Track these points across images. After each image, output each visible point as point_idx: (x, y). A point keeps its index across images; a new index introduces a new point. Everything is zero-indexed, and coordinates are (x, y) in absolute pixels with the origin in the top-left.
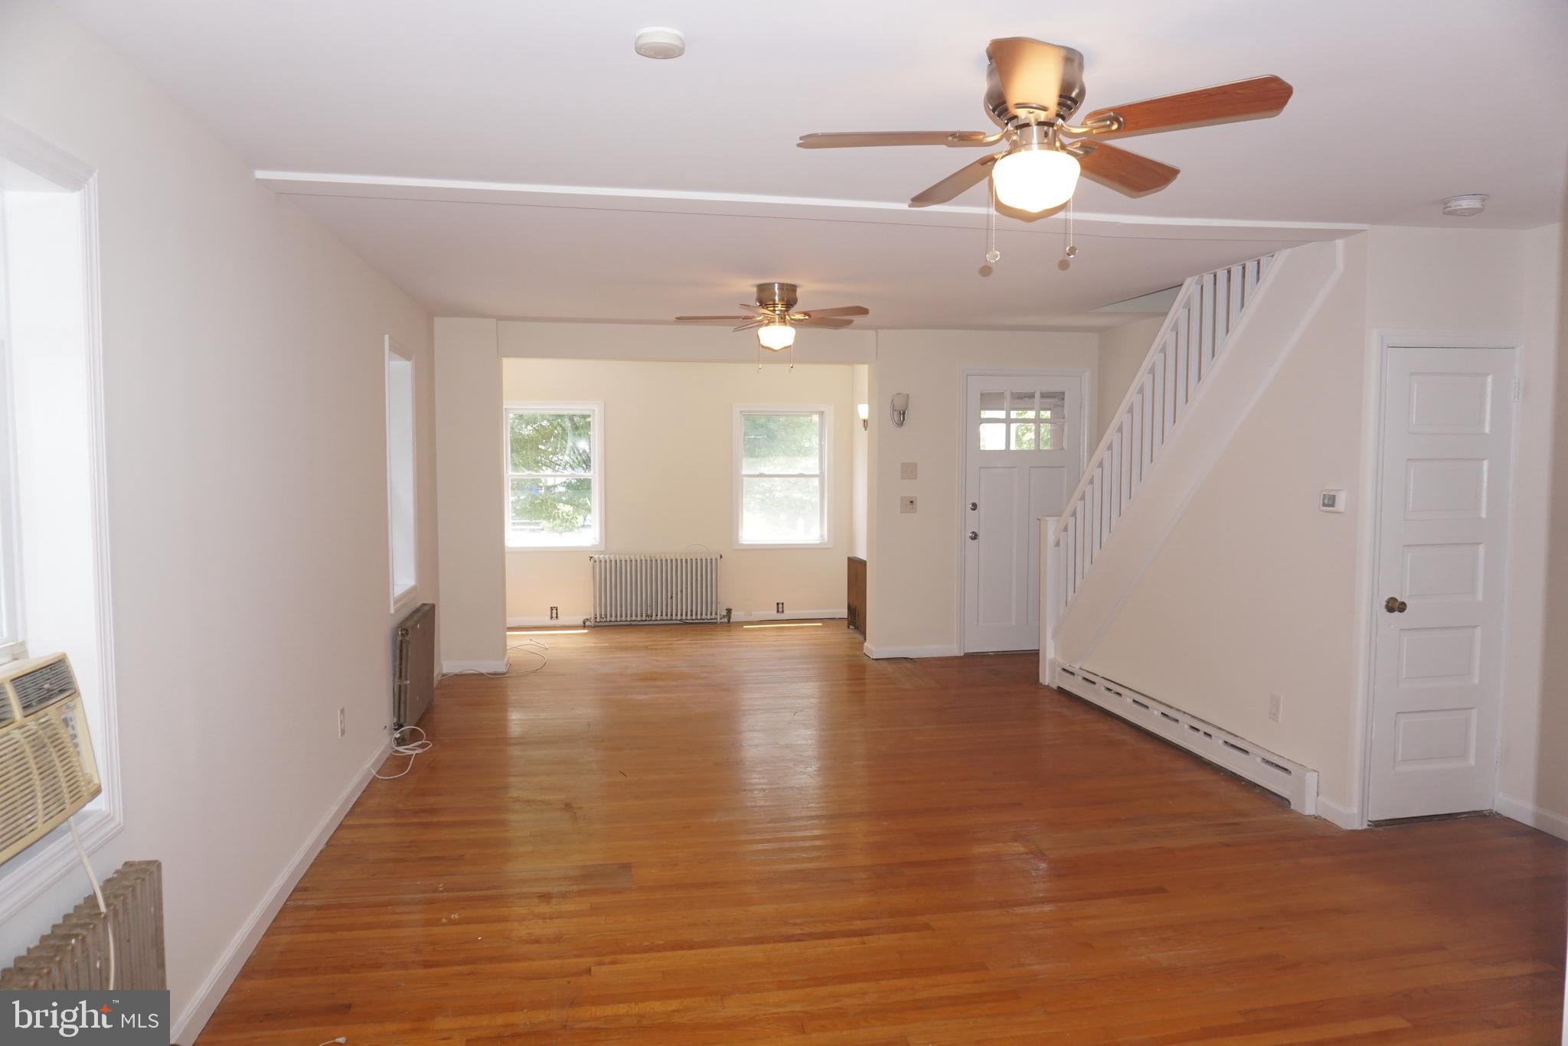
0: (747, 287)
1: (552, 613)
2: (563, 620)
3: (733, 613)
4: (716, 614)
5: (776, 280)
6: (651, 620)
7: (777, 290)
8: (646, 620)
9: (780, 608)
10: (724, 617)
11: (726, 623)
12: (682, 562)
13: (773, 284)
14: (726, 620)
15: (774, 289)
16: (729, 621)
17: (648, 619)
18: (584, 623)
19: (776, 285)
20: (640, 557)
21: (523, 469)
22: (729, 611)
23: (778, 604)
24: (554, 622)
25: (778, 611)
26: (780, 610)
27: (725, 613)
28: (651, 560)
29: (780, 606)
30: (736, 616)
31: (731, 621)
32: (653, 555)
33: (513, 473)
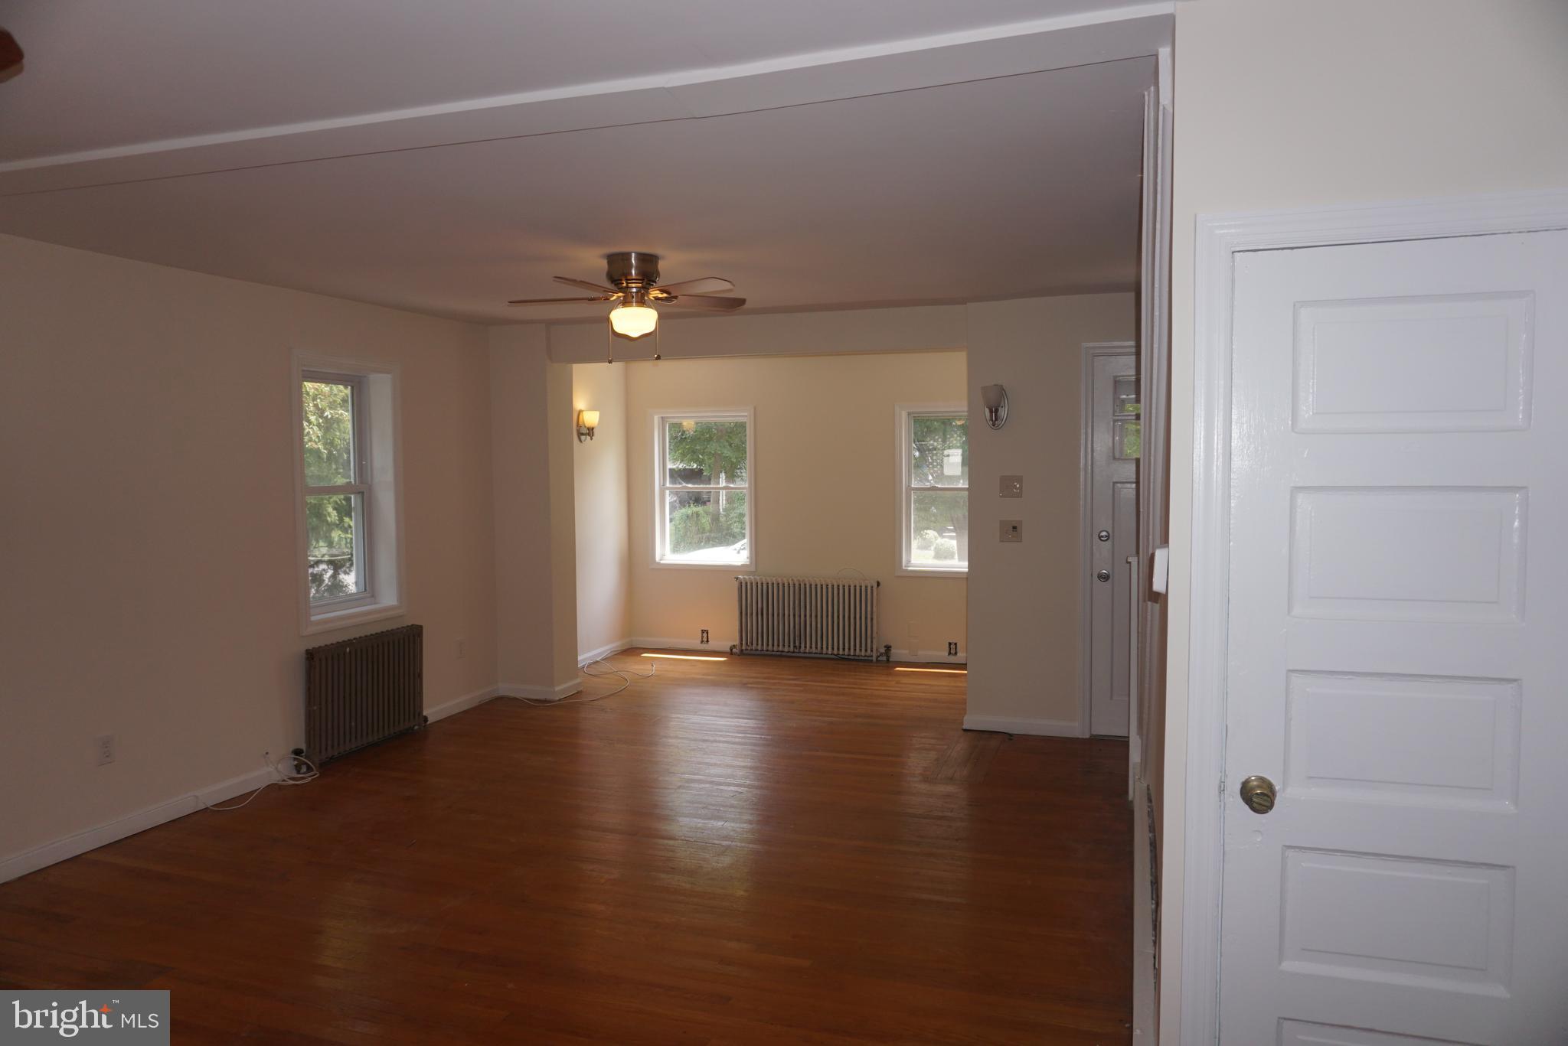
0: (592, 261)
1: (703, 637)
2: (713, 644)
3: (893, 651)
4: (872, 651)
5: (633, 250)
6: (800, 652)
7: (633, 261)
8: (794, 652)
9: (953, 649)
10: (881, 654)
11: (885, 661)
12: (833, 588)
13: (626, 256)
14: (884, 658)
15: (630, 259)
16: (888, 660)
17: (796, 650)
18: (731, 650)
19: (633, 255)
20: (788, 580)
21: (681, 481)
22: (888, 648)
23: (950, 644)
24: (704, 647)
25: (950, 653)
26: (953, 651)
27: (883, 650)
28: (800, 585)
29: (953, 646)
30: (897, 653)
31: (891, 660)
32: (801, 580)
33: (671, 486)
